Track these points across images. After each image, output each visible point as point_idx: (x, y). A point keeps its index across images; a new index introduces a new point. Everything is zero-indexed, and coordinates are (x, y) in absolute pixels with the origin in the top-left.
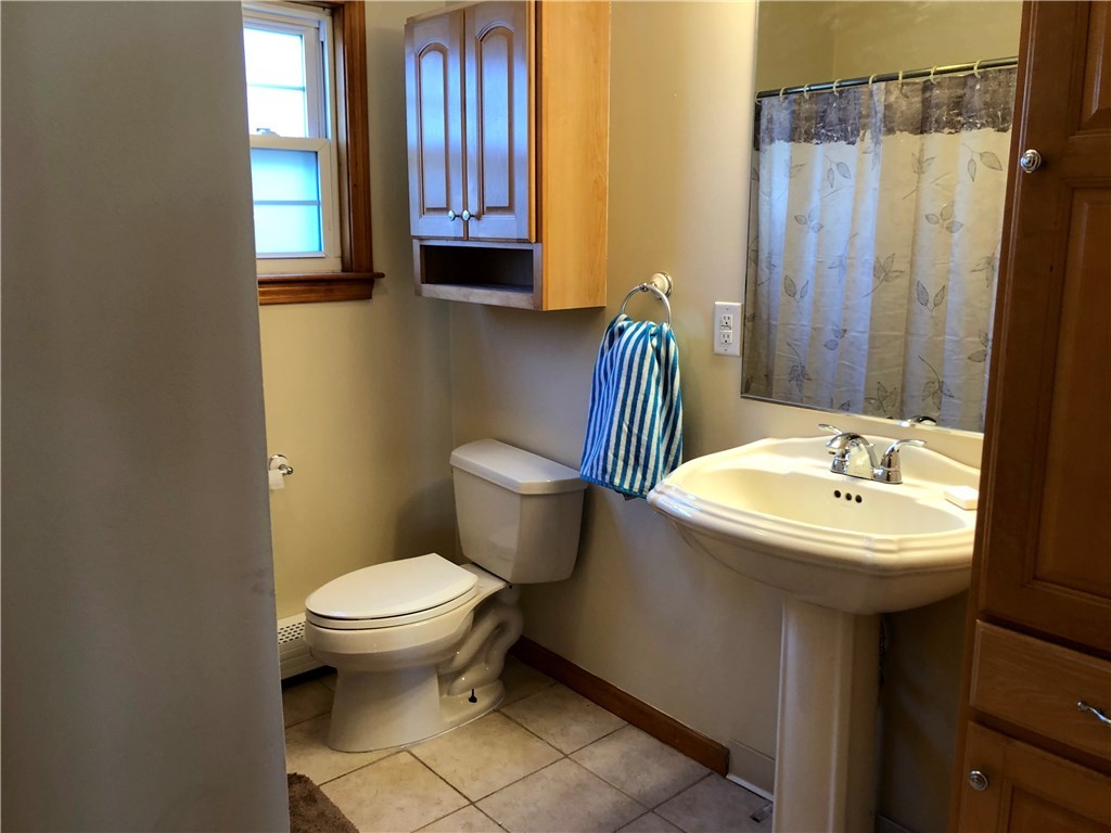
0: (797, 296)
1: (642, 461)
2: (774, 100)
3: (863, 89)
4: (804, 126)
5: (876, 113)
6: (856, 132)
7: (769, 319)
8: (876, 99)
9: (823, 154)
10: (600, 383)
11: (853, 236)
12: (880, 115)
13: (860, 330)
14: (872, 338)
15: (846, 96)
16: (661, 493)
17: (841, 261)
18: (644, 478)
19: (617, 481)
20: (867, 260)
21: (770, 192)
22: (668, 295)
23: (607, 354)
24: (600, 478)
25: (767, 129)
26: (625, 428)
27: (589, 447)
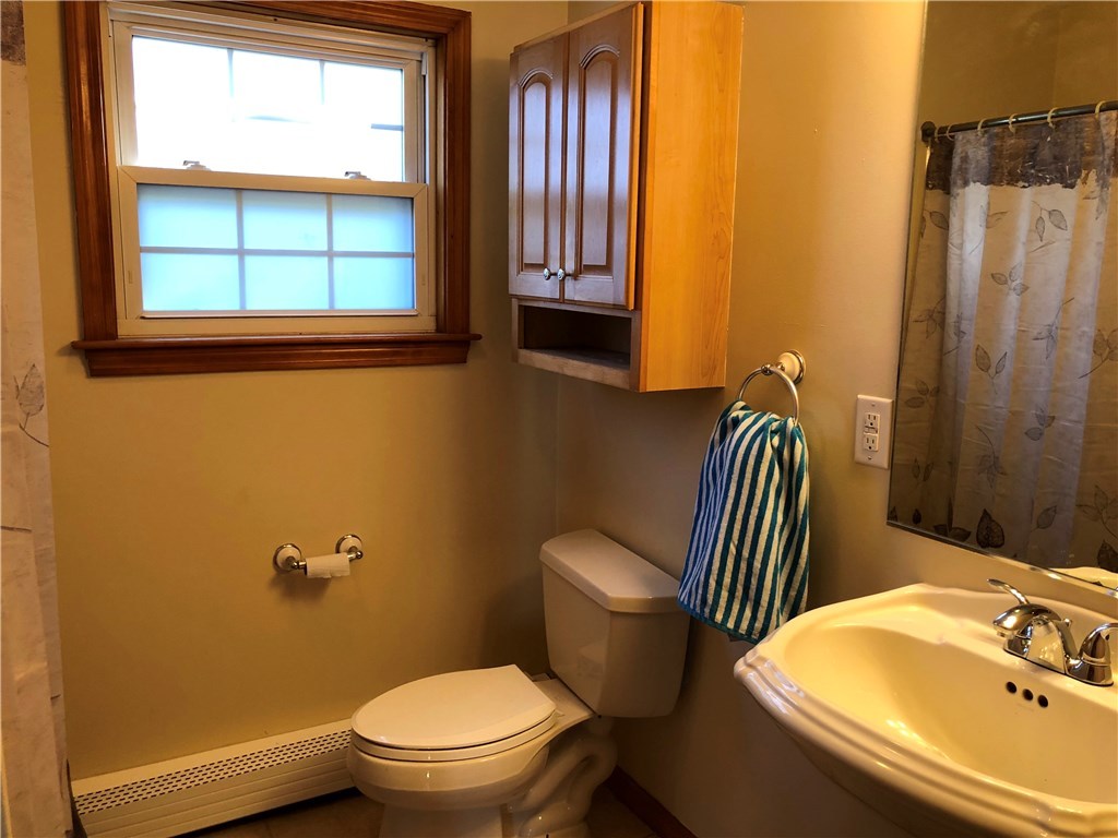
0: (992, 371)
1: (752, 594)
2: (970, 135)
3: (1088, 119)
4: (1007, 164)
5: (1104, 149)
6: (1075, 173)
7: (955, 395)
8: (1104, 131)
9: (1028, 200)
10: (708, 485)
11: (1067, 302)
12: (1109, 152)
13: (1073, 417)
14: (1088, 431)
15: (1065, 129)
16: (750, 666)
17: (1050, 332)
18: (754, 618)
19: (719, 617)
20: (1084, 332)
21: (962, 244)
22: (797, 381)
23: (717, 450)
24: (698, 610)
25: (960, 168)
26: (733, 549)
27: (690, 565)
